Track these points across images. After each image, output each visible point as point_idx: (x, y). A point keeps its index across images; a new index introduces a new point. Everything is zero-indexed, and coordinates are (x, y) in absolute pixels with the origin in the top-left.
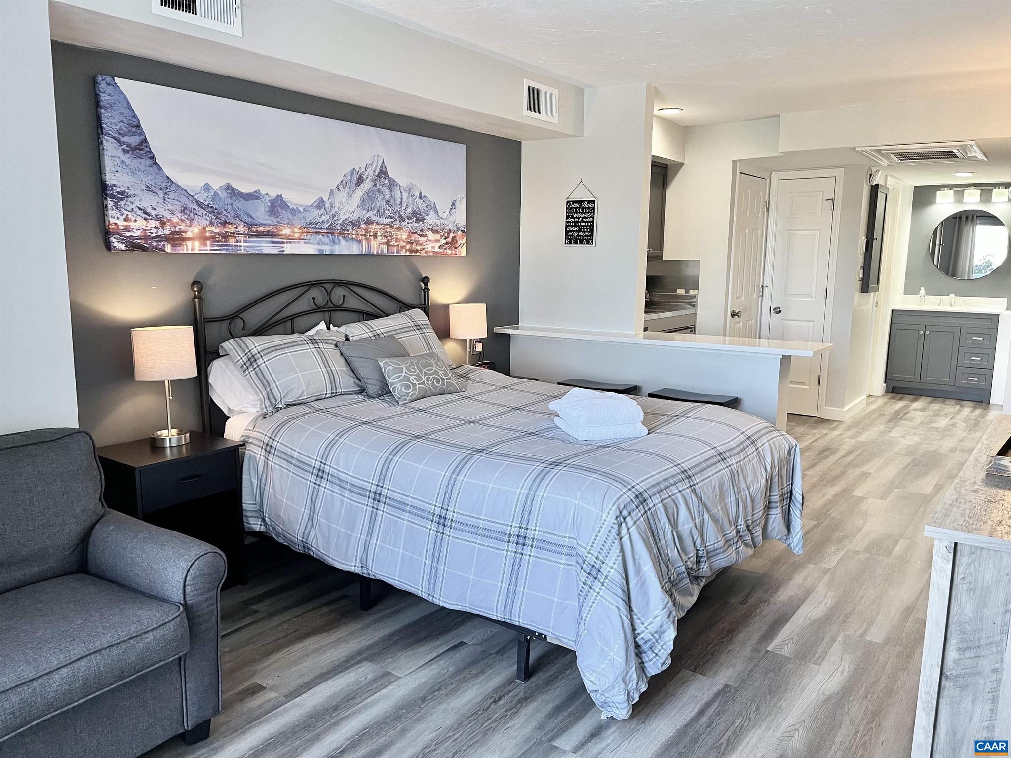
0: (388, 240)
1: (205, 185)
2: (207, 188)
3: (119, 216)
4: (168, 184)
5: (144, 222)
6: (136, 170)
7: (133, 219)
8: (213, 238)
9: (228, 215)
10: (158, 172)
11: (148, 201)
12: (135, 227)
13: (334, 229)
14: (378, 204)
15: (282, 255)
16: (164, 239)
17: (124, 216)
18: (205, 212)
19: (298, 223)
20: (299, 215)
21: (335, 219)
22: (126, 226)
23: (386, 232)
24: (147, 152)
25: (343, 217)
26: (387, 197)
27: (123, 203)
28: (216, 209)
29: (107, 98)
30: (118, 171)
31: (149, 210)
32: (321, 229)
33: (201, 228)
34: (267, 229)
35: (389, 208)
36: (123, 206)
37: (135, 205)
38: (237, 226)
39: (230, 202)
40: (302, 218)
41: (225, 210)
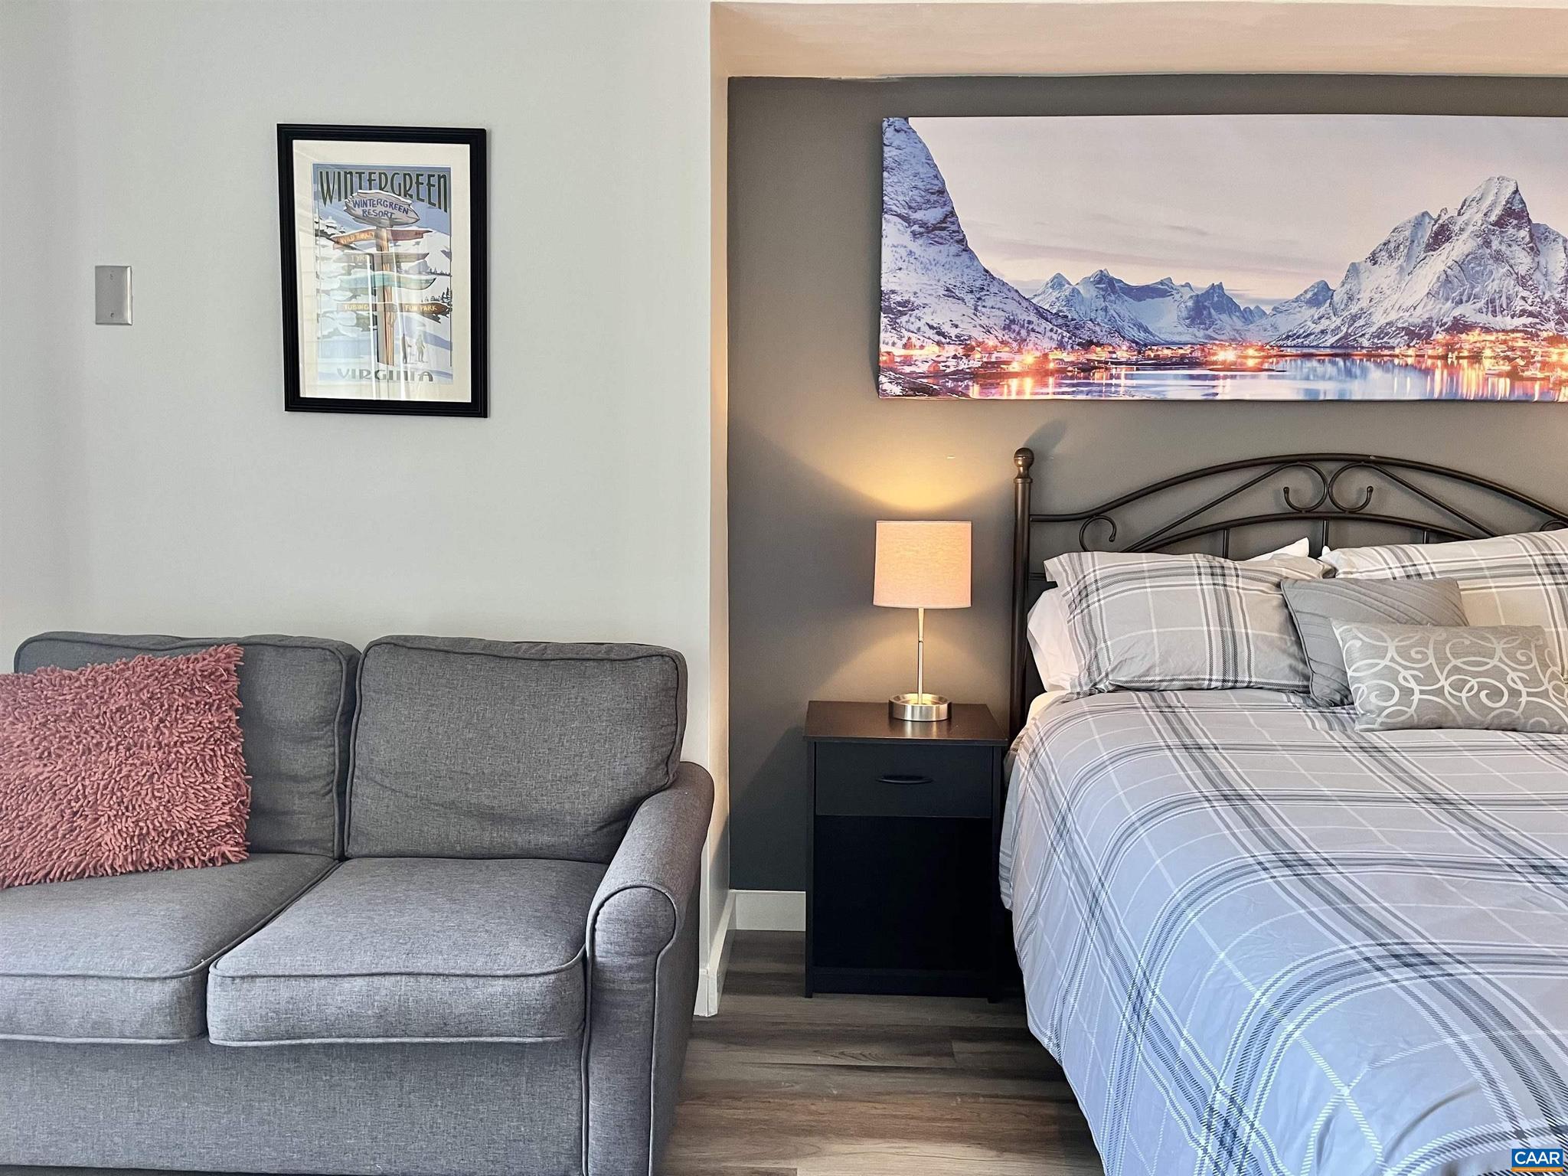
0: (1515, 368)
1: (1055, 277)
2: (1058, 282)
3: (896, 340)
4: (986, 283)
5: (936, 348)
6: (931, 264)
7: (918, 344)
8: (1061, 372)
9: (1097, 329)
10: (968, 263)
11: (944, 314)
12: (920, 359)
13: (1353, 347)
14: (1493, 286)
16: (968, 376)
17: (905, 340)
18: (1051, 326)
19: (1256, 334)
20: (1264, 321)
21: (1357, 324)
22: (906, 357)
23: (1513, 349)
24: (954, 232)
25: (1379, 320)
26: (1522, 270)
27: (904, 319)
28: (1072, 320)
29: (895, 152)
30: (900, 269)
31: (946, 328)
32: (1317, 347)
33: (1038, 354)
34: (1181, 351)
35: (1526, 294)
36: (904, 324)
37: (923, 321)
38: (1114, 348)
39: (1103, 305)
40: (1269, 327)
41: (1091, 320)
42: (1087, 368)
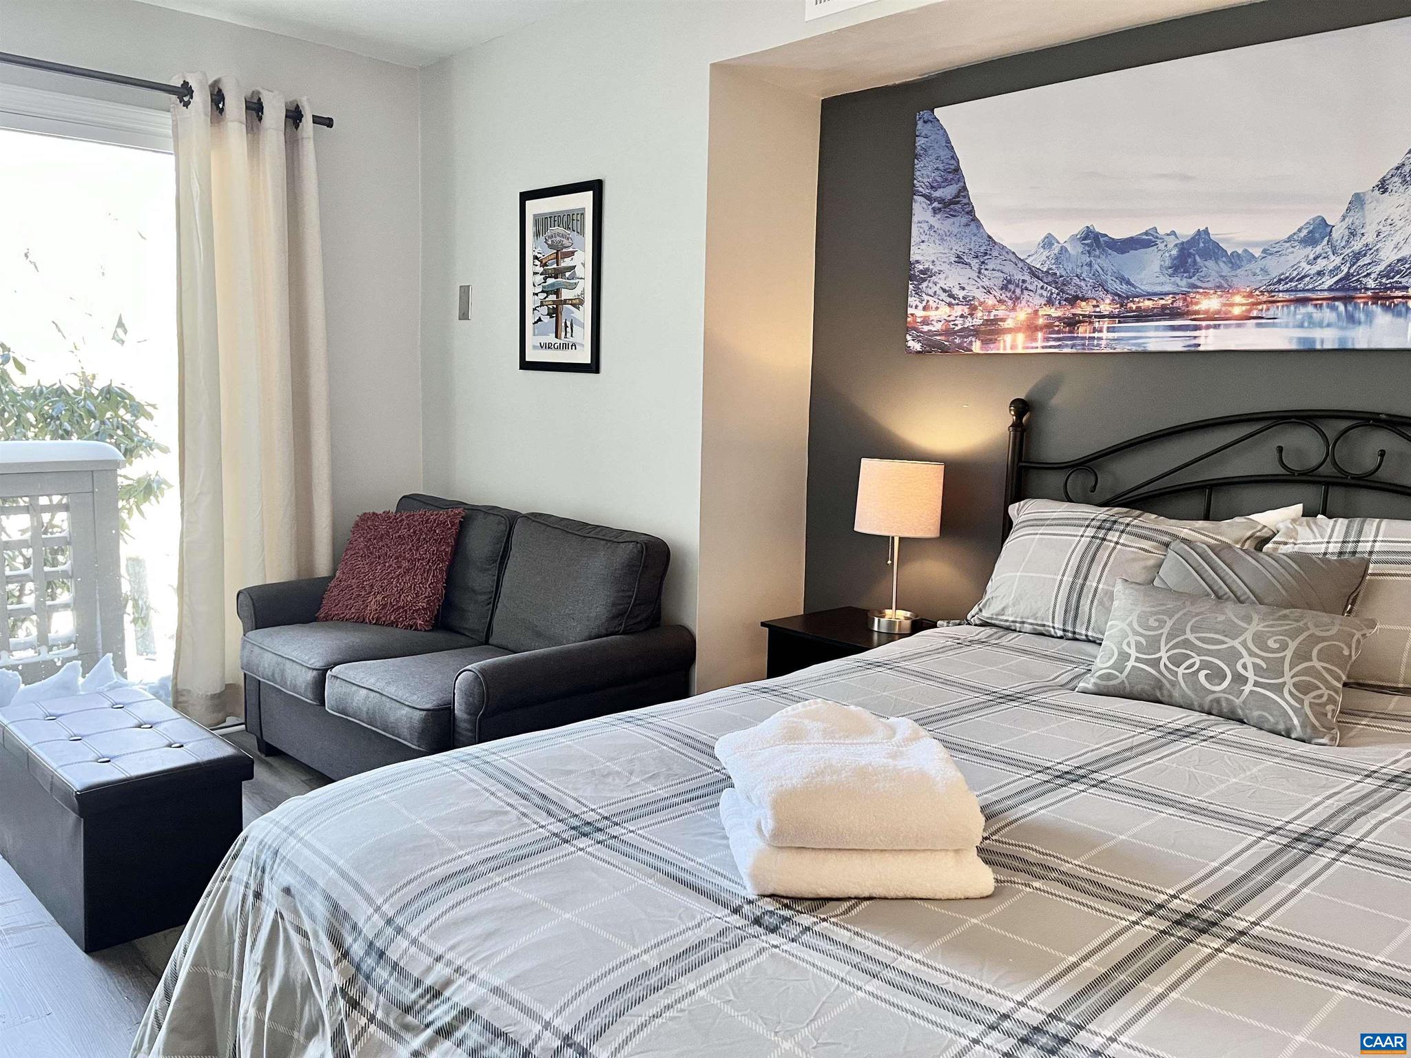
1: (1046, 237)
4: (989, 248)
5: (947, 309)
6: (946, 235)
7: (934, 305)
8: (1049, 327)
9: (1083, 284)
10: (975, 231)
11: (952, 278)
12: (935, 319)
13: (1355, 289)
15: (1194, 355)
16: (972, 333)
17: (924, 303)
18: (1042, 284)
19: (1244, 280)
20: (1252, 266)
21: (1360, 263)
22: (925, 317)
24: (965, 204)
25: (1388, 256)
27: (924, 285)
28: (1061, 277)
29: (923, 141)
30: (923, 242)
31: (956, 291)
32: (1313, 290)
33: (1030, 311)
34: (1162, 302)
36: (924, 289)
37: (938, 286)
38: (1097, 302)
39: (1088, 260)
40: (1258, 271)
41: (1077, 276)
42: (1072, 323)
